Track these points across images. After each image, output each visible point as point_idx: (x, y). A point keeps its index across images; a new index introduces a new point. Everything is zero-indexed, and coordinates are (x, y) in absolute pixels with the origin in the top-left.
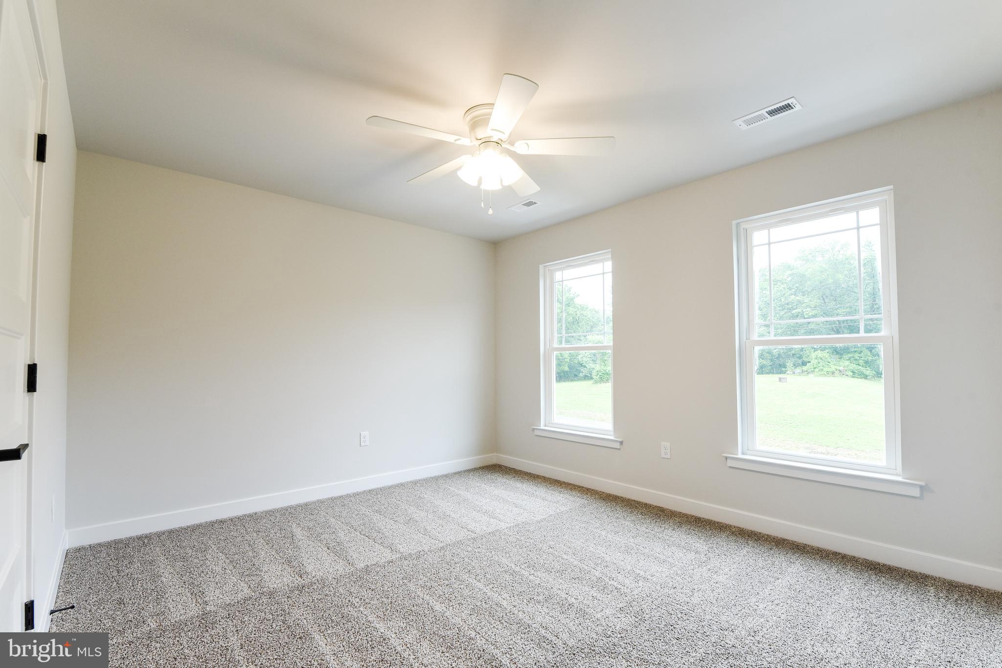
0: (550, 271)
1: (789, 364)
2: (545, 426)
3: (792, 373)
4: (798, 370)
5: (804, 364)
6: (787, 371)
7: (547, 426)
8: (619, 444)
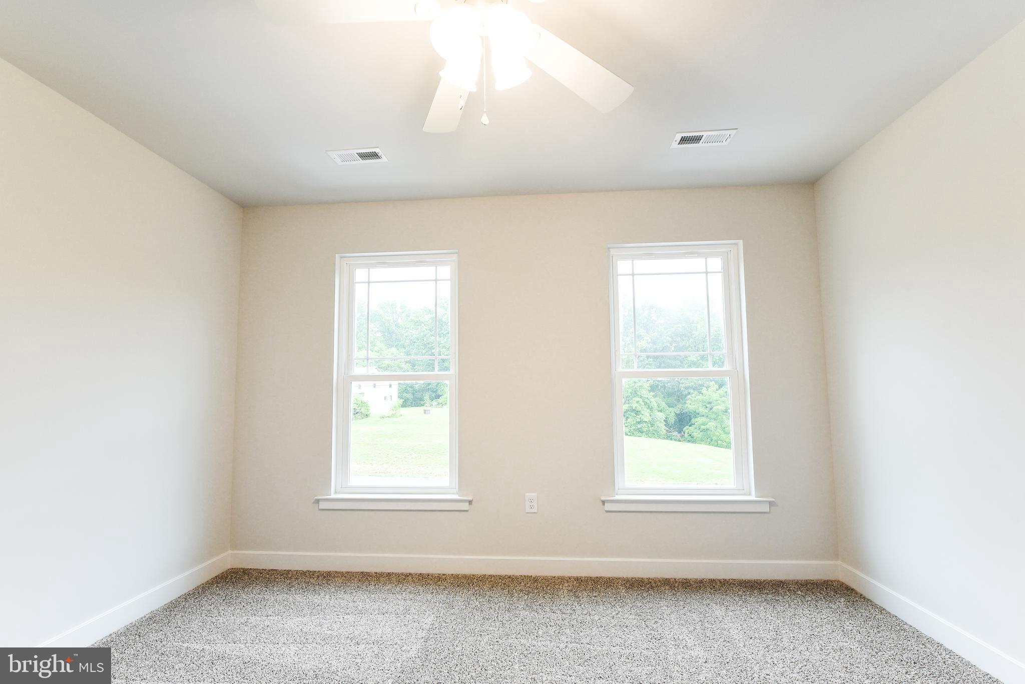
0: (348, 265)
1: (427, 397)
2: (336, 493)
3: (429, 405)
4: (435, 403)
5: (438, 397)
6: (424, 404)
7: (339, 493)
8: (468, 503)
